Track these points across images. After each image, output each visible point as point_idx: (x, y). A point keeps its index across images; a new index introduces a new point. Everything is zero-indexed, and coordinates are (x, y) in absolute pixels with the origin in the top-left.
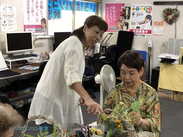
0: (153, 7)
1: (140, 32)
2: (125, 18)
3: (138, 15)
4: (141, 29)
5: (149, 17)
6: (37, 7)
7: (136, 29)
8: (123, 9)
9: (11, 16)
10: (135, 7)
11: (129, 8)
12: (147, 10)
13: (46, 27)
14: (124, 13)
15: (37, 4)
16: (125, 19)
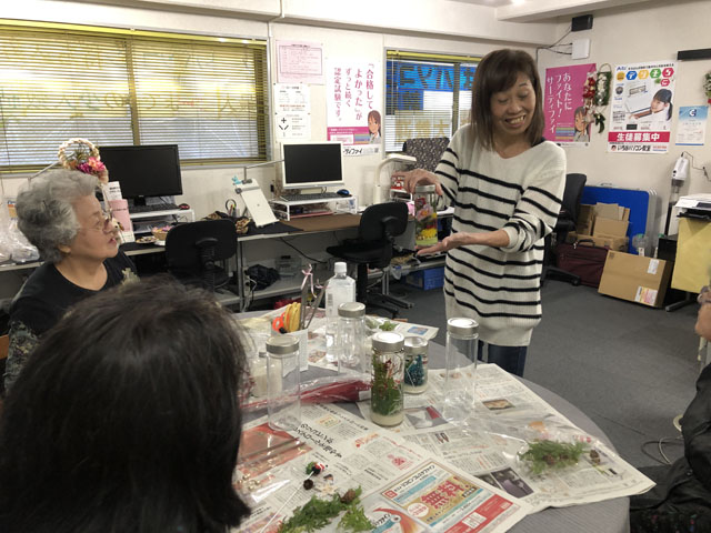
0: (678, 66)
1: (638, 137)
2: (596, 103)
3: (632, 92)
4: (639, 129)
5: (664, 96)
6: (358, 84)
7: (625, 130)
8: (591, 79)
9: (298, 107)
10: (626, 72)
11: (609, 75)
12: (658, 75)
13: (379, 131)
14: (592, 88)
15: (360, 79)
16: (597, 105)
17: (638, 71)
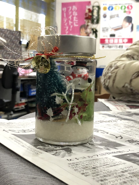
7: (109, 38)
8: (89, 10)
16: (93, 23)
17: (114, 6)
